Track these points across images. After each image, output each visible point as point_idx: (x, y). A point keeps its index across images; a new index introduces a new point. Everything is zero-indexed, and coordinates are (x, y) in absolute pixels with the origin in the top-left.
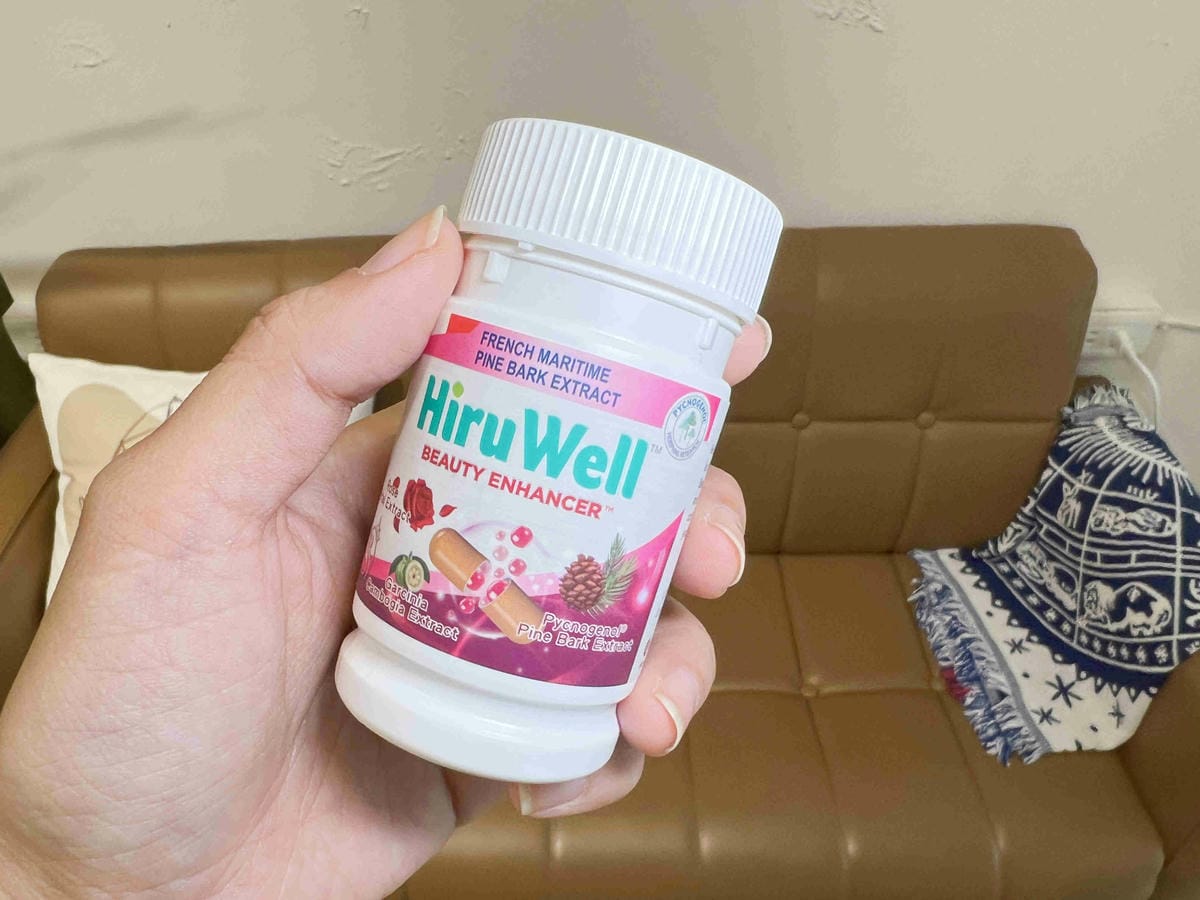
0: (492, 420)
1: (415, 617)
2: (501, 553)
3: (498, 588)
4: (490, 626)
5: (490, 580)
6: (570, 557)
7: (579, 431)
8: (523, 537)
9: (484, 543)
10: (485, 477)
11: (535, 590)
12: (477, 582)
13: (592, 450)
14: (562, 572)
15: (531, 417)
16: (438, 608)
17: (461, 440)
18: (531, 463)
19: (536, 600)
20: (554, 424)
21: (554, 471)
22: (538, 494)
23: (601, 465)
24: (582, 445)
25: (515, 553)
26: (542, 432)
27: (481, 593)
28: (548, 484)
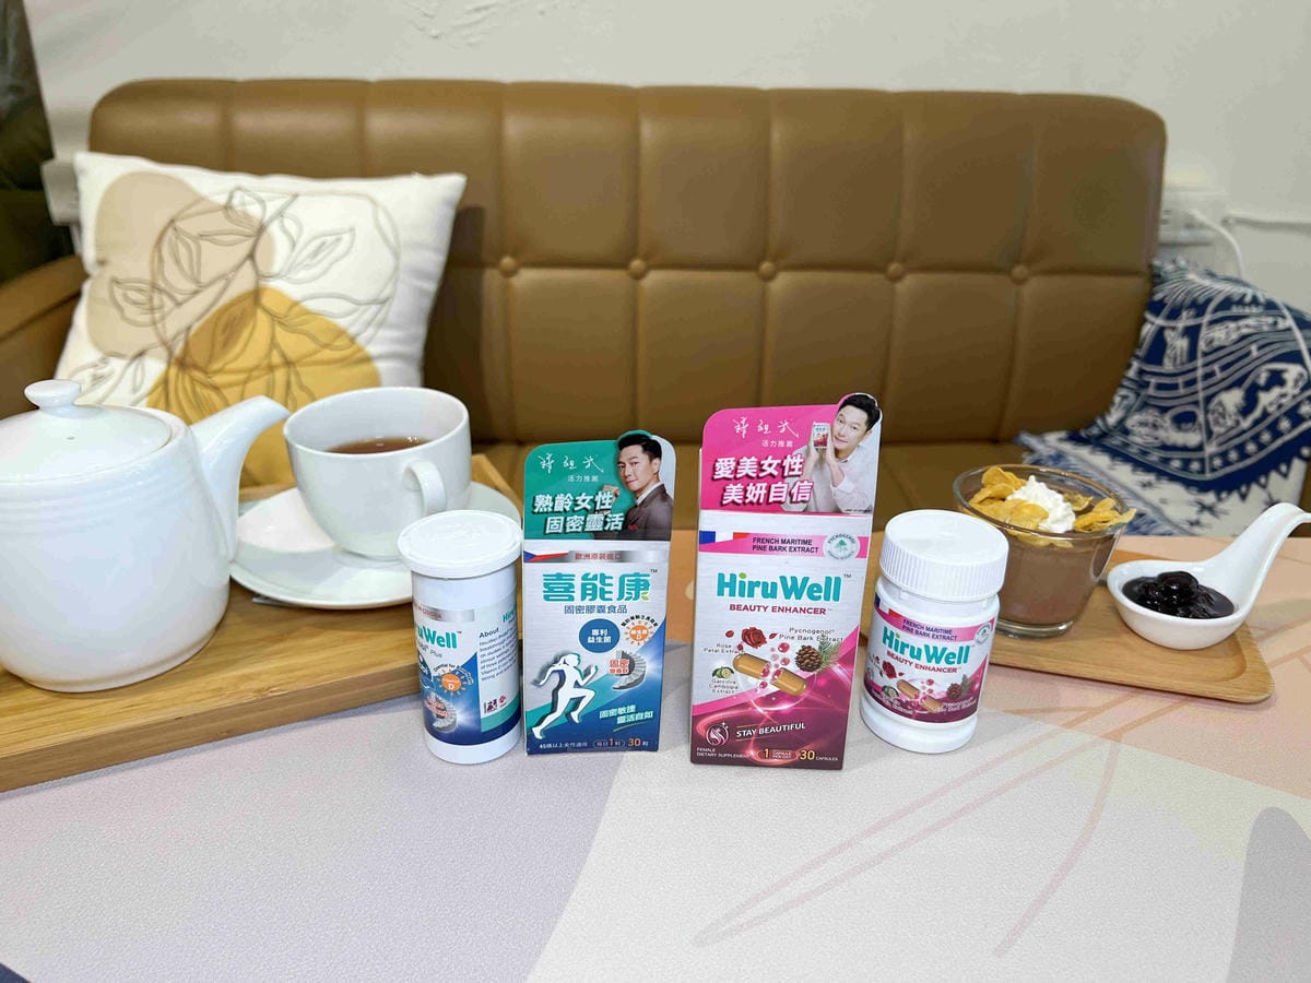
0: (913, 648)
1: (895, 707)
2: (924, 688)
3: (925, 698)
4: (924, 709)
5: (921, 696)
6: (949, 685)
7: (944, 649)
8: (931, 682)
9: (917, 685)
10: (913, 665)
11: (938, 697)
12: (917, 697)
13: (950, 654)
14: (946, 690)
15: (927, 647)
16: (904, 705)
17: (902, 652)
18: (929, 661)
19: (938, 700)
20: (935, 648)
21: (938, 662)
22: (934, 669)
23: (954, 657)
24: (947, 652)
25: (928, 687)
26: (931, 651)
27: (919, 700)
28: (936, 666)
